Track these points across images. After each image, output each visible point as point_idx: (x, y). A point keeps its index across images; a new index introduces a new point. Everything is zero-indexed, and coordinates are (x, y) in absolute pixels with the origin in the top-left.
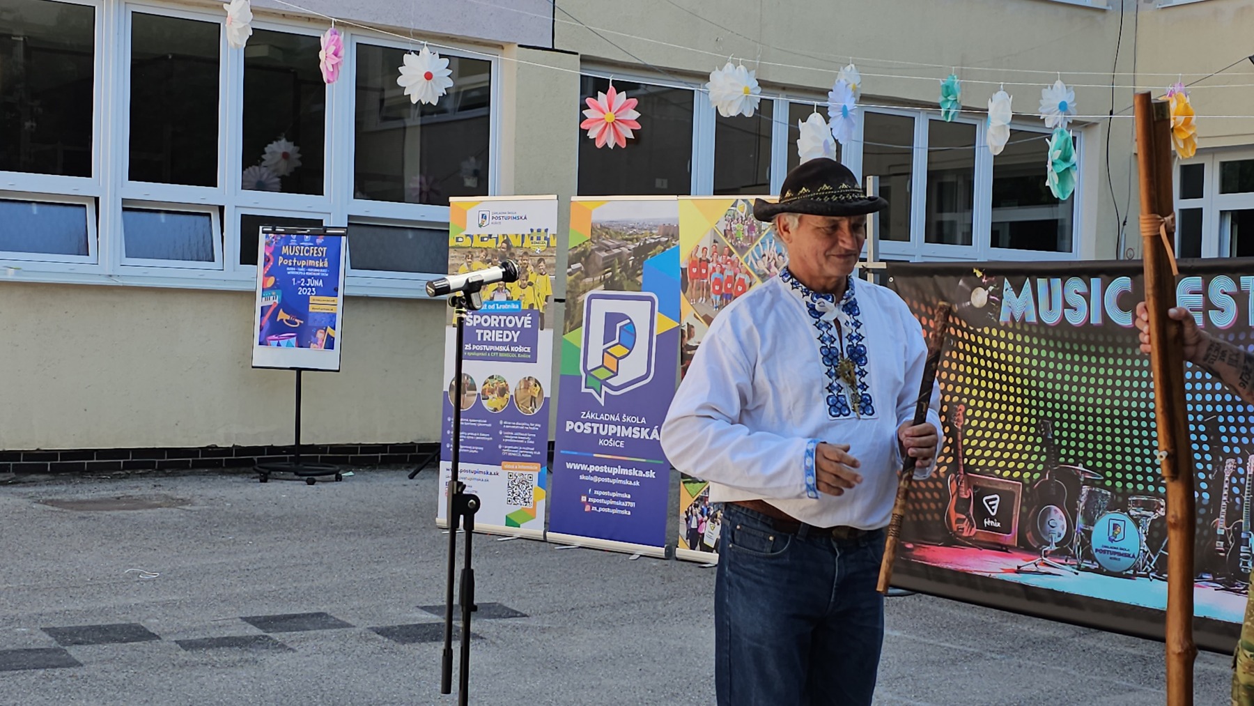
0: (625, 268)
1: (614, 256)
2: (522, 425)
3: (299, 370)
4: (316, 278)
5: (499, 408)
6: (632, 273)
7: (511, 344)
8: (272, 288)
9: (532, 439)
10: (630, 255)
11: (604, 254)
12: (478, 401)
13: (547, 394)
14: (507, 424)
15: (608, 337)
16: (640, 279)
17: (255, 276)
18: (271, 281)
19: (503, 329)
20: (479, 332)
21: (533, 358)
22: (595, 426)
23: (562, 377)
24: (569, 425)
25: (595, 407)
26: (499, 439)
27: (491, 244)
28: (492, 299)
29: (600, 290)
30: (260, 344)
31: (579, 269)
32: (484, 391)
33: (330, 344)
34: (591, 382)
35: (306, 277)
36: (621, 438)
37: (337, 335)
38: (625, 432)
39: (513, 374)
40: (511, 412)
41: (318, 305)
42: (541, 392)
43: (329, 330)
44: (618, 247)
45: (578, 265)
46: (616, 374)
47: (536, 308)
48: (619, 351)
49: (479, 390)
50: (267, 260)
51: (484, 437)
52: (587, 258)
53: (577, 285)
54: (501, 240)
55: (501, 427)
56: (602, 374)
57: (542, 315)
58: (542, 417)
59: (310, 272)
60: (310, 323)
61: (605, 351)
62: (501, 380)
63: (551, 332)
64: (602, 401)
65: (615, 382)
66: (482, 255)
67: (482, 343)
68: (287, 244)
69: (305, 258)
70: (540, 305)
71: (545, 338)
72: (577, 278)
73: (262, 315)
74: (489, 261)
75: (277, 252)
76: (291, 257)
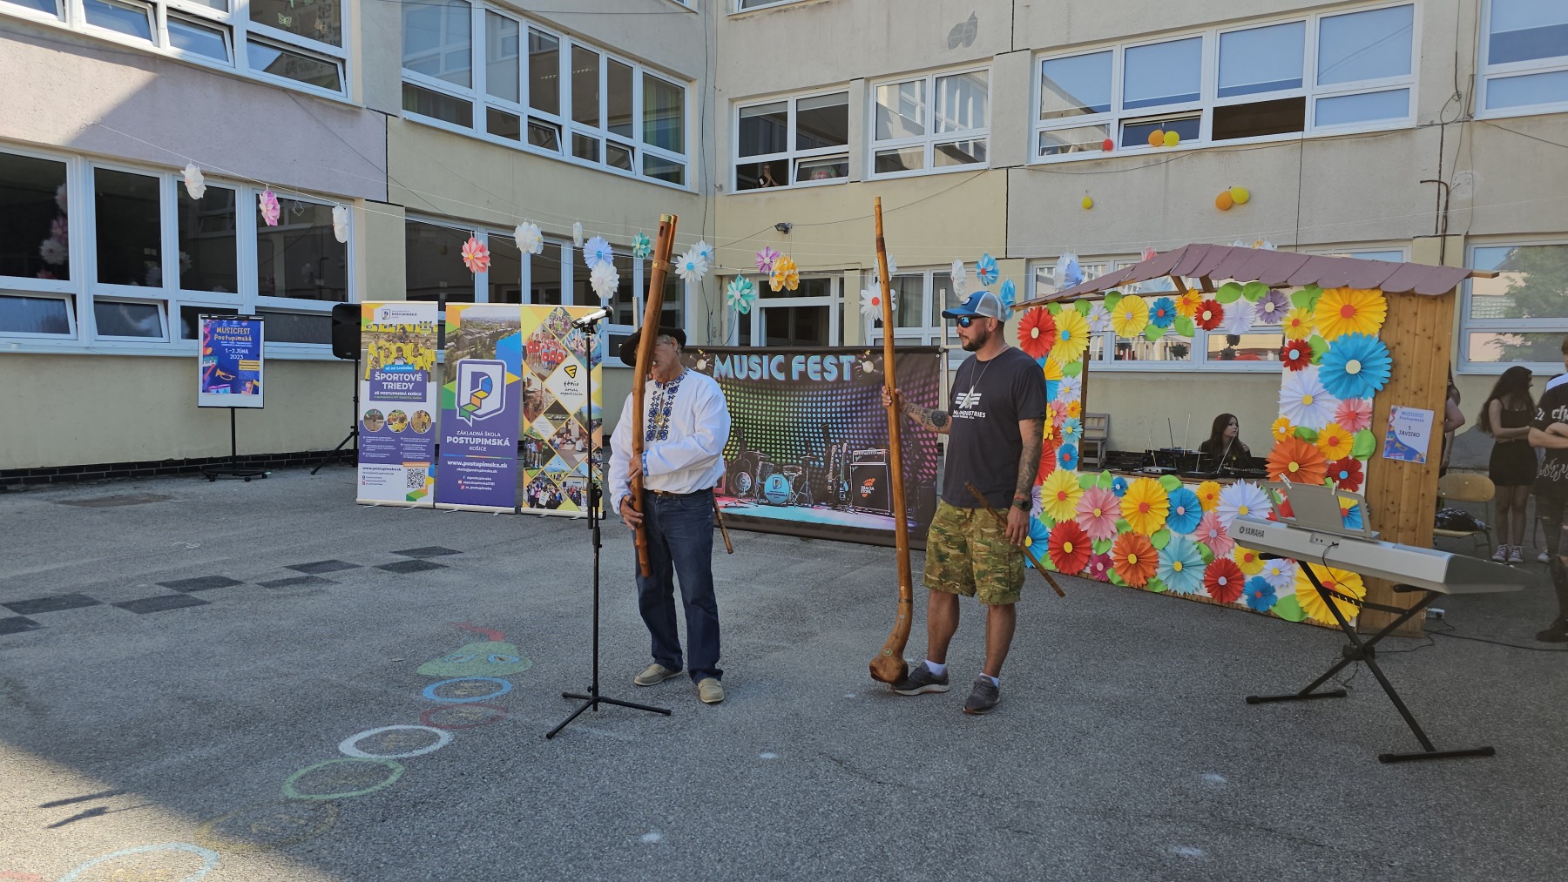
0: (484, 345)
1: (476, 338)
2: (417, 440)
3: (233, 408)
4: (243, 348)
5: (400, 429)
6: (489, 349)
7: (408, 390)
8: (210, 355)
9: (424, 448)
10: (487, 338)
11: (469, 337)
12: (385, 426)
13: (434, 420)
14: (407, 440)
15: (474, 385)
16: (494, 352)
17: (197, 347)
18: (209, 350)
19: (402, 382)
20: (385, 384)
21: (424, 399)
22: (467, 439)
23: (443, 410)
24: (449, 439)
25: (467, 428)
26: (401, 449)
27: (392, 330)
28: (393, 363)
29: (467, 358)
30: (203, 391)
31: (453, 346)
32: (389, 420)
33: (256, 391)
34: (463, 413)
35: (236, 348)
36: (484, 446)
37: (260, 385)
38: (487, 442)
39: (410, 409)
40: (409, 432)
41: (245, 366)
42: (430, 420)
43: (255, 382)
44: (479, 333)
45: (453, 343)
46: (480, 408)
47: (424, 369)
48: (482, 394)
49: (386, 419)
50: (205, 337)
51: (391, 447)
52: (458, 339)
53: (452, 356)
54: (399, 327)
55: (402, 441)
56: (471, 408)
57: (429, 373)
58: (431, 434)
59: (239, 344)
60: (240, 377)
61: (471, 394)
62: (401, 412)
63: (436, 383)
64: (471, 424)
65: (479, 412)
66: (386, 336)
67: (387, 390)
68: (220, 325)
69: (235, 335)
70: (428, 367)
71: (432, 388)
72: (452, 351)
73: (204, 373)
74: (390, 341)
75: (213, 331)
76: (224, 335)
